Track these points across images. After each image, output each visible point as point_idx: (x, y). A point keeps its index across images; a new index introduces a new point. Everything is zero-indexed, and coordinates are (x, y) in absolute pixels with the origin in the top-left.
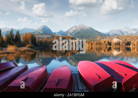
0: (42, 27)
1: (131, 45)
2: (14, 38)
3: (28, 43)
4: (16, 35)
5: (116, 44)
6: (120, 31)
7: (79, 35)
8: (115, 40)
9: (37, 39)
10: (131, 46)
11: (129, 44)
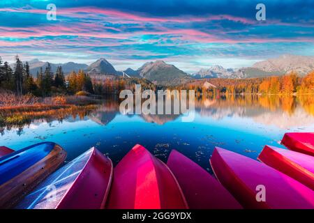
0: (99, 62)
1: (227, 91)
2: (54, 79)
3: (78, 88)
4: (57, 75)
5: (207, 90)
6: (212, 72)
7: (156, 76)
8: (207, 85)
9: (93, 82)
10: (227, 94)
11: (224, 90)
